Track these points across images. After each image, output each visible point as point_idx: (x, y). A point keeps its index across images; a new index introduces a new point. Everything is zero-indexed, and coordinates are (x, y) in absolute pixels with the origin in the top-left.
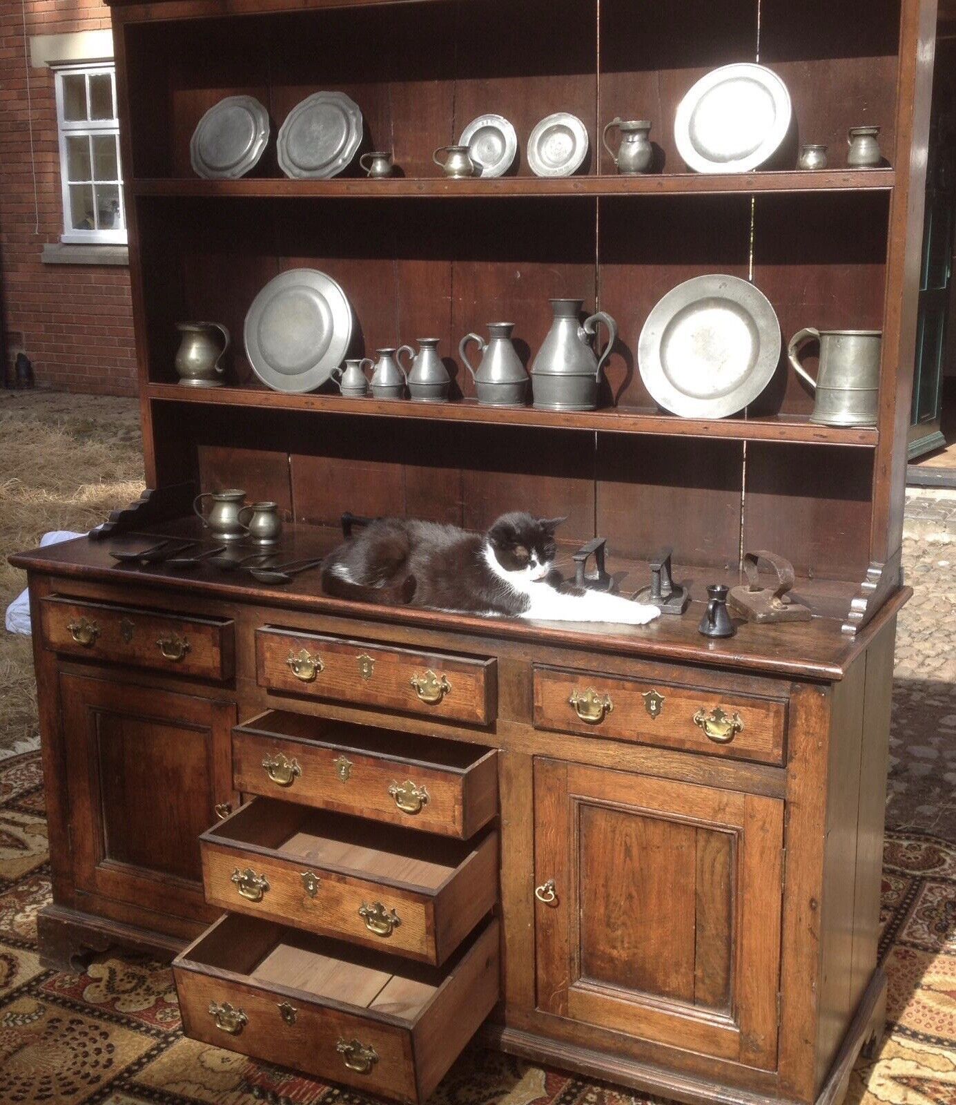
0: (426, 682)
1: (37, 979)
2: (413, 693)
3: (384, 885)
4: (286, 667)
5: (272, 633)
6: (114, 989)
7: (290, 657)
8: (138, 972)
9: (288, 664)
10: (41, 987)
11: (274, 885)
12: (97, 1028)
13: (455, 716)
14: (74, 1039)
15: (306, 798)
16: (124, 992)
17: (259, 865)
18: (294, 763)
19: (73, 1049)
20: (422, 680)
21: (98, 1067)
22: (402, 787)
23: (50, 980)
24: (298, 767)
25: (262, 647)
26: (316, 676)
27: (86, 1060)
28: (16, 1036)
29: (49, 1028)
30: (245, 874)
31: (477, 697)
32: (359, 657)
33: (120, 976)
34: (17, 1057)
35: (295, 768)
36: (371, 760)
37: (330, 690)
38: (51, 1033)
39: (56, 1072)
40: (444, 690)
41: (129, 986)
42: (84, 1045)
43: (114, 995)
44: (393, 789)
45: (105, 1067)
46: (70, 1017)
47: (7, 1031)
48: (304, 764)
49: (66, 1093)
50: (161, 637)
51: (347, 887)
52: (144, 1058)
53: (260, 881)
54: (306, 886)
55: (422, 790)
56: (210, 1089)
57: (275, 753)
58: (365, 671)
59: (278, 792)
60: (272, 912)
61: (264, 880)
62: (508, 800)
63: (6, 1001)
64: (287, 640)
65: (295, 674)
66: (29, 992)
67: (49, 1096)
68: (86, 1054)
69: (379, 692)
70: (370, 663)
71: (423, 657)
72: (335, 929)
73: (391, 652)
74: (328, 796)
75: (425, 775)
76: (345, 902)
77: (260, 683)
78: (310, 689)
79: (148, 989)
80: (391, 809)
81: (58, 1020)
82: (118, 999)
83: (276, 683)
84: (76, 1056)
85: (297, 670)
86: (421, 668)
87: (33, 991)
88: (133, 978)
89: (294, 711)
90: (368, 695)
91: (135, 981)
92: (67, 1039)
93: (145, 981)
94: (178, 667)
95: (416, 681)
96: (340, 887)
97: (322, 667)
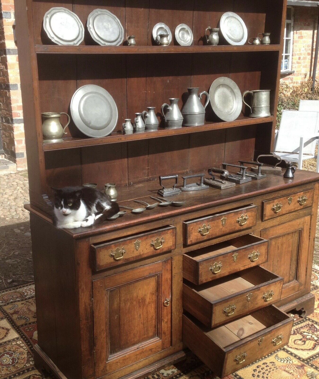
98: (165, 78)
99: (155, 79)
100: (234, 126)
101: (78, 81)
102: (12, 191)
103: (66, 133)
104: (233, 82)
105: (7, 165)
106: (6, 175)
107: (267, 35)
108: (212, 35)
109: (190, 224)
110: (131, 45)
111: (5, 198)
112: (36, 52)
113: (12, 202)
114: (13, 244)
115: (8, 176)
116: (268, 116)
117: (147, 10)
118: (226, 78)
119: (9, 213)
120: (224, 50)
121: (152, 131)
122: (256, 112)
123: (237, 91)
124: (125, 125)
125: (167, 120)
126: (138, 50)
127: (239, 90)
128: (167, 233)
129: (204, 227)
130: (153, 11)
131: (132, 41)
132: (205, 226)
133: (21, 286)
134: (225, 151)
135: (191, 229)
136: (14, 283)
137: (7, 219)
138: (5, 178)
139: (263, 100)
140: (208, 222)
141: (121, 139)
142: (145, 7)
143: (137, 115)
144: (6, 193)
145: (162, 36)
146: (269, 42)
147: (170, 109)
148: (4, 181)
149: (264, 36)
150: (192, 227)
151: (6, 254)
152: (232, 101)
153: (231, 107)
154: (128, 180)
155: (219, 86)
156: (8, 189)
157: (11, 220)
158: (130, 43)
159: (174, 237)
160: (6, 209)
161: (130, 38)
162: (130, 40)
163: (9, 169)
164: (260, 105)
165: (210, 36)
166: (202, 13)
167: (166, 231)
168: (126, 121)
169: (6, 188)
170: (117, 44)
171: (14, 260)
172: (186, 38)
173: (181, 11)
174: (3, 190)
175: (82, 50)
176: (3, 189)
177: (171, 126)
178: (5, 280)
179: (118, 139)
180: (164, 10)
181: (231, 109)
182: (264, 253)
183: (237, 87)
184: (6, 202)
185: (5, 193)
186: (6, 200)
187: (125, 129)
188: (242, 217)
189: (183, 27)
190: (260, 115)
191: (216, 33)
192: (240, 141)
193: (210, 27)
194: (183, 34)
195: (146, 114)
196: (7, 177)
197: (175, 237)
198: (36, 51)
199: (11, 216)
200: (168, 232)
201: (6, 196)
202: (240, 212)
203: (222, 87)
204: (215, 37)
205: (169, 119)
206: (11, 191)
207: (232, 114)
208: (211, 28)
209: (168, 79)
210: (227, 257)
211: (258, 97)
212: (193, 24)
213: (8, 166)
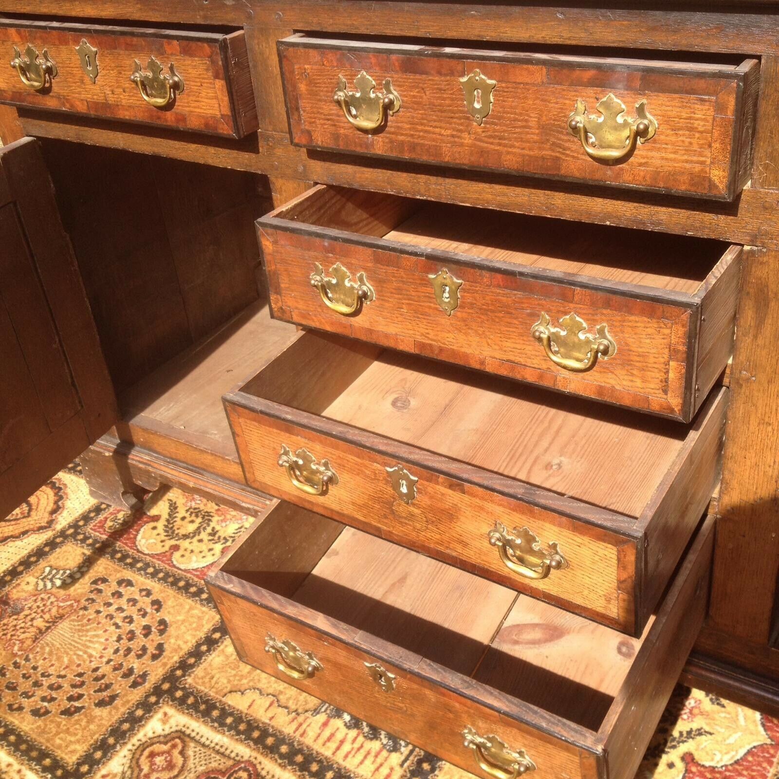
0: (601, 120)
1: (86, 518)
2: (573, 145)
3: (537, 505)
4: (334, 109)
5: (306, 46)
6: (173, 532)
7: (340, 90)
8: (202, 507)
9: (338, 102)
10: (89, 529)
11: (344, 477)
12: (149, 593)
13: (661, 186)
14: (120, 609)
15: (387, 336)
16: (186, 537)
17: (318, 447)
18: (361, 279)
19: (117, 626)
20: (593, 117)
21: (145, 657)
22: (561, 326)
23: (101, 517)
24: (368, 287)
25: (292, 72)
26: (386, 121)
27: (131, 644)
28: (52, 603)
29: (91, 592)
30: (298, 456)
31: (717, 145)
32: (464, 79)
33: (181, 512)
34: (48, 638)
35: (365, 288)
36: (499, 276)
37: (413, 147)
38: (93, 601)
39: (94, 665)
40: (641, 133)
41: (191, 528)
42: (131, 621)
43: (173, 542)
44: (542, 329)
45: (155, 657)
46: (119, 576)
47: (43, 596)
48: (379, 283)
49: (101, 704)
50: (138, 69)
51: (466, 498)
52: (203, 644)
53: (322, 469)
54: (396, 486)
55: (601, 332)
56: (286, 707)
57: (327, 262)
58: (477, 106)
59: (341, 324)
60: (345, 512)
61: (327, 469)
62: (755, 337)
63: (47, 549)
64: (330, 56)
65: (351, 119)
66: (74, 535)
67: (78, 710)
68: (132, 636)
69: (505, 146)
70: (486, 90)
71: (598, 67)
72: (448, 551)
73: (529, 62)
74: (422, 335)
75: (607, 304)
76: (462, 519)
77: (296, 141)
78: (379, 146)
79: (214, 533)
80: (536, 362)
81: (104, 580)
82: (176, 548)
83: (321, 140)
84: (119, 639)
85: (354, 112)
86: (590, 91)
87: (79, 534)
88: (197, 516)
89: (356, 186)
90: (482, 152)
91: (199, 520)
92: (112, 609)
93: (210, 520)
94: (169, 118)
95: (580, 120)
96: (453, 497)
97: (397, 104)
129: (361, 87)
132: (367, 84)
140: (381, 67)
200: (192, 53)
202: (592, 74)
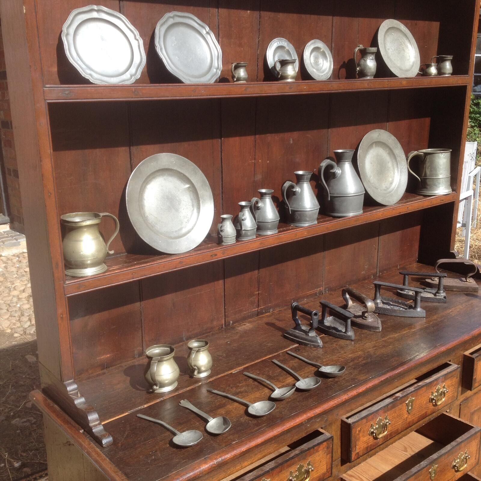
0: (437, 394)
2: (430, 405)
4: (368, 437)
7: (371, 429)
32: (407, 402)
37: (391, 434)
55: (466, 452)
58: (410, 408)
69: (415, 417)
70: (413, 402)
71: (435, 380)
73: (422, 387)
75: (467, 443)
78: (381, 441)
83: (362, 452)
86: (435, 387)
90: (410, 422)
98: (286, 135)
99: (269, 137)
100: (400, 213)
101: (134, 149)
102: (25, 283)
103: (112, 252)
104: (393, 137)
105: (17, 240)
106: (16, 255)
107: (449, 58)
108: (364, 60)
109: (356, 424)
110: (238, 79)
111: (14, 296)
112: (45, 100)
113: (23, 304)
114: (23, 385)
115: (19, 258)
116: (449, 193)
117: (256, 14)
118: (382, 131)
119: (19, 325)
120: (386, 86)
121: (269, 233)
122: (428, 187)
123: (399, 151)
124: (221, 227)
125: (292, 211)
126: (245, 90)
127: (403, 151)
128: (317, 451)
129: (378, 423)
130: (266, 15)
131: (242, 73)
132: (381, 420)
133: (37, 475)
134: (379, 251)
135: (357, 432)
136: (25, 469)
137: (16, 335)
138: (15, 260)
139: (441, 167)
140: (385, 412)
141: (216, 255)
142: (253, 9)
143: (243, 207)
144: (16, 287)
145: (284, 63)
146: (451, 71)
147: (297, 191)
148: (12, 266)
149: (442, 60)
150: (359, 429)
151: (13, 407)
152: (392, 168)
153: (391, 179)
154: (225, 319)
155: (371, 146)
156: (19, 281)
157: (22, 337)
158: (236, 76)
159: (329, 456)
160: (15, 316)
161: (237, 67)
162: (237, 71)
163: (21, 246)
164: (437, 175)
165: (362, 62)
166: (346, 19)
167: (315, 448)
168: (224, 219)
169: (16, 277)
170: (210, 80)
171: (25, 420)
172: (321, 65)
173: (313, 16)
174: (11, 282)
175: (141, 94)
176: (12, 280)
177: (300, 221)
178: (10, 462)
179: (211, 256)
180: (285, 15)
181: (391, 183)
182: (474, 452)
183: (399, 146)
184: (15, 305)
185: (15, 289)
186: (15, 300)
187: (222, 234)
188: (438, 391)
189: (316, 46)
190: (436, 192)
191: (372, 56)
192: (400, 232)
193: (361, 47)
194: (316, 58)
195: (257, 202)
196: (17, 258)
197: (330, 454)
198: (46, 98)
199: (22, 329)
200: (320, 449)
201: (15, 293)
202: (435, 382)
203: (376, 146)
204: (371, 63)
205: (296, 209)
206: (23, 283)
207: (393, 191)
208: (363, 48)
209: (292, 137)
210: (422, 477)
211: (432, 162)
212: (333, 40)
213: (19, 242)
